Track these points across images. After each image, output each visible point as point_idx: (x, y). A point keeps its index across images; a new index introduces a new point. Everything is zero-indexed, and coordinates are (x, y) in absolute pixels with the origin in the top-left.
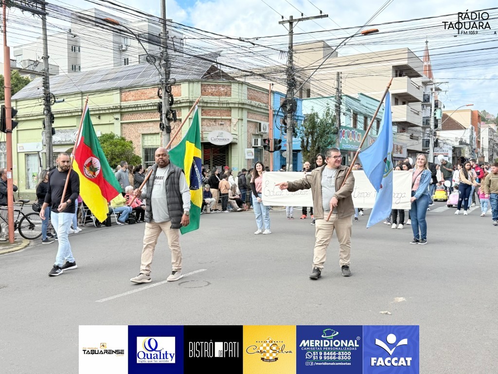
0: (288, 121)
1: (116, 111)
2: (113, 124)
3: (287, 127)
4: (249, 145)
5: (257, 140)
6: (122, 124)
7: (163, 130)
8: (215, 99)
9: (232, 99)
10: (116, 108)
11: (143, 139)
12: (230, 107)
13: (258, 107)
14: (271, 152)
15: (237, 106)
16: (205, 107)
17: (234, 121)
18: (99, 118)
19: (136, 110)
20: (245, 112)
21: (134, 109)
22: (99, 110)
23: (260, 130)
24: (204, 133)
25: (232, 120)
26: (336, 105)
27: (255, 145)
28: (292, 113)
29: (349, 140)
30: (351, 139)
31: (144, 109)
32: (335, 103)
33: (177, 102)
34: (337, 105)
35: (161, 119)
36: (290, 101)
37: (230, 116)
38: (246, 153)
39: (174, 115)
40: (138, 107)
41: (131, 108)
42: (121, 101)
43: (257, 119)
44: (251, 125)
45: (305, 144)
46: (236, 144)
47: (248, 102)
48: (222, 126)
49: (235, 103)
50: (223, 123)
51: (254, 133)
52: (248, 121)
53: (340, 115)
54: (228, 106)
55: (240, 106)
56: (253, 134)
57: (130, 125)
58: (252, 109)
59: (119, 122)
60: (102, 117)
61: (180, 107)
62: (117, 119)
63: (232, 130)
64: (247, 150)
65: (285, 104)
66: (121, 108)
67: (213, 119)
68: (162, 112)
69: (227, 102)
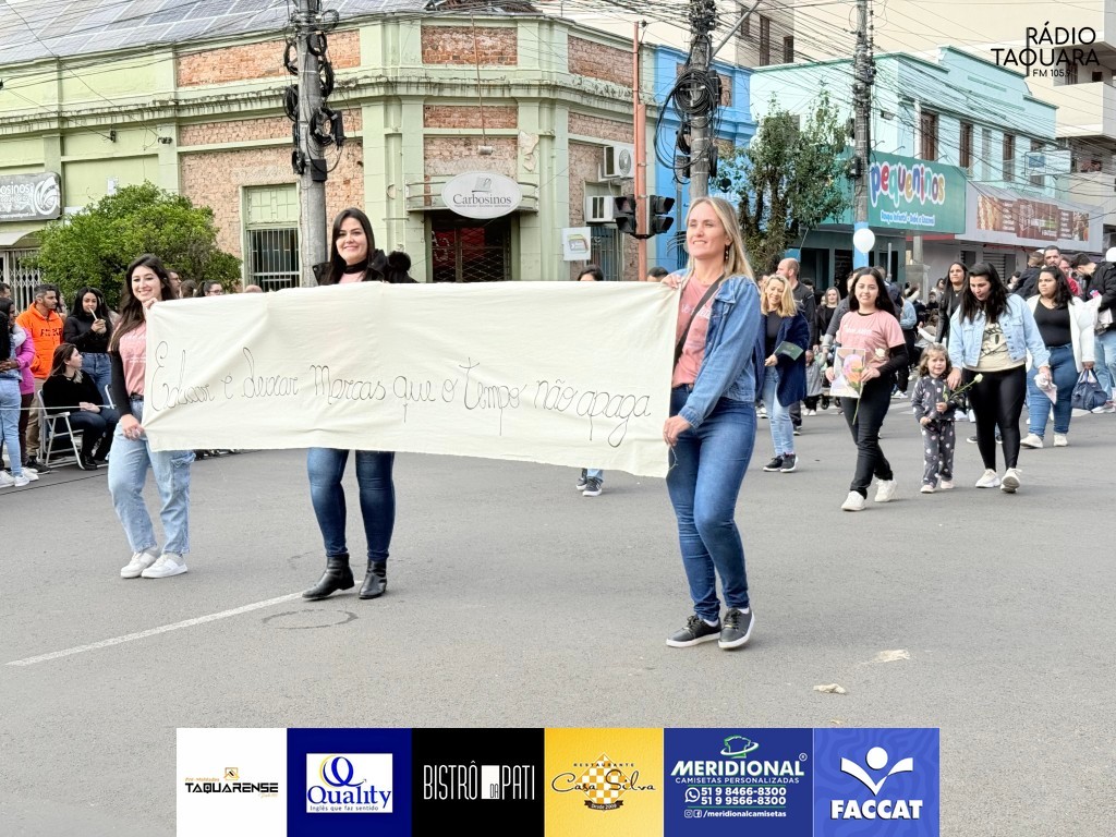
0: (695, 139)
1: (162, 115)
2: (156, 155)
3: (692, 159)
4: (577, 218)
5: (602, 200)
6: (181, 155)
7: (302, 173)
8: (466, 73)
9: (518, 74)
10: (163, 107)
11: (247, 201)
12: (514, 100)
13: (602, 98)
14: (641, 237)
15: (534, 93)
16: (435, 101)
17: (527, 141)
18: (113, 138)
19: (225, 112)
20: (562, 115)
21: (218, 110)
22: (112, 114)
23: (611, 169)
24: (433, 180)
25: (520, 138)
26: (855, 87)
27: (595, 216)
28: (705, 112)
29: (903, 198)
30: (911, 194)
31: (249, 107)
32: (852, 81)
33: (345, 87)
34: (860, 85)
35: (297, 140)
36: (701, 77)
37: (515, 125)
38: (566, 241)
39: (337, 126)
40: (227, 102)
41: (208, 104)
42: (178, 85)
43: (599, 134)
44: (580, 152)
45: (752, 212)
46: (534, 213)
47: (571, 80)
48: (488, 160)
49: (528, 86)
50: (489, 148)
51: (591, 179)
52: (572, 142)
53: (868, 118)
54: (507, 95)
55: (545, 94)
56: (588, 184)
57: (207, 160)
58: (585, 102)
59: (175, 149)
60: (122, 136)
61: (357, 101)
62: (165, 141)
63: (521, 170)
64: (569, 232)
65: (684, 86)
66: (177, 107)
67: (459, 137)
68: (297, 117)
69: (505, 82)
